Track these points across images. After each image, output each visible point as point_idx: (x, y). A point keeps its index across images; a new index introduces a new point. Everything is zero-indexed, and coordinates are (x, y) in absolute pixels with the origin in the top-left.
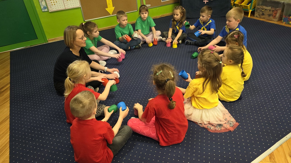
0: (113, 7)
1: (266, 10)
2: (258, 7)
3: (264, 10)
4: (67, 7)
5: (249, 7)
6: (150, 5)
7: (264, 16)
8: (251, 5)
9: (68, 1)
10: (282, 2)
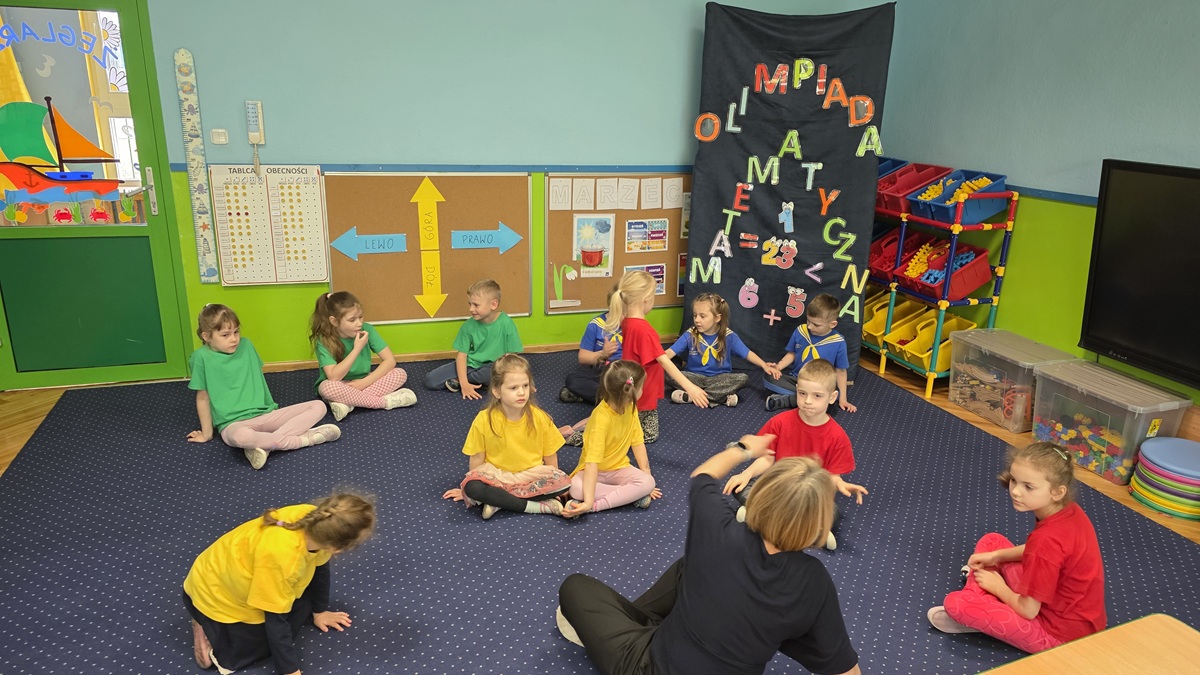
0: (442, 293)
4: (283, 278)
5: (926, 363)
6: (578, 303)
7: (977, 405)
8: (933, 358)
9: (289, 258)
10: (1026, 364)
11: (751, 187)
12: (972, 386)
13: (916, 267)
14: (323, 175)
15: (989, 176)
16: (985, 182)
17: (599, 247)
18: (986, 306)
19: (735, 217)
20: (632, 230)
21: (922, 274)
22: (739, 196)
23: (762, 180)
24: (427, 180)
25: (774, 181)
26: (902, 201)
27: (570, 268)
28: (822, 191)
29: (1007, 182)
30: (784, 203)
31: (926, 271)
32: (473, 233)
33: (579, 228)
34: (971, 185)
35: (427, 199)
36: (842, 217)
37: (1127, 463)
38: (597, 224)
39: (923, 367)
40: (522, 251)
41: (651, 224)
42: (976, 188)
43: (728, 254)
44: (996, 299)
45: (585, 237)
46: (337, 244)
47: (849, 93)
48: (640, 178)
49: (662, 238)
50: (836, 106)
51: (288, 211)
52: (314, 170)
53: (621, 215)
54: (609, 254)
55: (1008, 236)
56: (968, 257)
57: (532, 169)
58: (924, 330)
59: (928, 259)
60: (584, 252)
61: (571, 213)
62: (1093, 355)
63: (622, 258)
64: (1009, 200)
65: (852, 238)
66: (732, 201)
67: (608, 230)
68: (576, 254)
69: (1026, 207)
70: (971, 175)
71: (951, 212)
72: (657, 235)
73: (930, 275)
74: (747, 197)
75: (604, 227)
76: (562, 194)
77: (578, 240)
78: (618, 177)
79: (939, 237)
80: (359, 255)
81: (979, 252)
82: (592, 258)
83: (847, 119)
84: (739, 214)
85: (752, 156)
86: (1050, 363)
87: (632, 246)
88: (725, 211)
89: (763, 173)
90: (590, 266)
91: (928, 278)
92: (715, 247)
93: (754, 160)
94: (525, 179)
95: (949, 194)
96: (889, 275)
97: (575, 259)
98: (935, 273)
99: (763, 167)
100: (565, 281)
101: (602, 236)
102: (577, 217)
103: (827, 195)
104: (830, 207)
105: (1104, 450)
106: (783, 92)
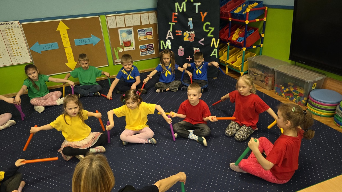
0: (75, 62)
1: (258, 74)
2: (251, 70)
3: (256, 74)
4: (14, 63)
5: (240, 69)
7: (257, 82)
8: (242, 67)
9: (15, 56)
10: (272, 67)
11: (177, 14)
12: (255, 76)
13: (235, 37)
14: (21, 24)
16: (256, 4)
17: (129, 40)
18: (259, 48)
19: (173, 25)
20: (140, 33)
21: (237, 39)
22: (173, 17)
23: (181, 11)
24: (61, 22)
25: (185, 11)
26: (229, 14)
27: (120, 48)
28: (201, 13)
29: (264, 3)
30: (189, 19)
31: (239, 38)
32: (83, 39)
33: (121, 34)
34: (251, 6)
35: (63, 29)
36: (209, 22)
37: (305, 99)
38: (127, 32)
39: (239, 70)
40: (101, 44)
41: (146, 30)
42: (253, 7)
43: (173, 38)
44: (262, 45)
45: (123, 37)
46: (32, 48)
48: (140, 14)
49: (151, 34)
51: (11, 39)
52: (16, 22)
53: (135, 28)
54: (133, 42)
55: (265, 23)
56: (252, 31)
57: (100, 14)
58: (239, 58)
59: (239, 33)
60: (124, 42)
62: (294, 62)
63: (138, 42)
64: (265, 10)
65: (213, 29)
66: (171, 19)
67: (131, 33)
68: (121, 43)
69: (271, 12)
70: (251, 2)
71: (245, 16)
72: (149, 34)
73: (240, 39)
74: (176, 17)
75: (130, 33)
76: (112, 22)
77: (121, 38)
78: (132, 14)
79: (242, 25)
80: (42, 52)
81: (255, 29)
82: (127, 44)
84: (174, 24)
85: (176, 2)
86: (280, 66)
87: (141, 38)
88: (169, 23)
89: (181, 8)
90: (127, 47)
91: (239, 40)
92: (168, 36)
93: (177, 4)
94: (98, 18)
95: (244, 10)
96: (227, 40)
97: (121, 45)
98: (241, 38)
99: (180, 6)
100: (119, 53)
101: (129, 36)
102: (119, 30)
103: (203, 14)
104: (204, 18)
105: (298, 95)
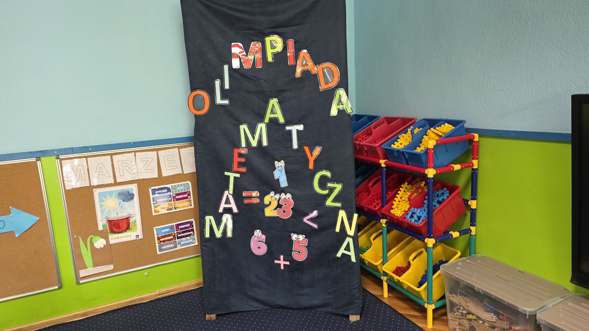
1: (479, 318)
6: (111, 267)
8: (428, 290)
10: (528, 310)
11: (244, 151)
15: (450, 122)
16: (447, 128)
17: (125, 215)
19: (235, 178)
20: (157, 195)
21: (406, 213)
23: (254, 143)
25: (265, 143)
26: (378, 150)
27: (98, 238)
28: (306, 149)
30: (276, 162)
31: (409, 209)
33: (101, 201)
34: (436, 132)
38: (120, 194)
39: (421, 298)
40: (41, 230)
41: (174, 188)
42: (440, 134)
44: (473, 229)
45: (109, 207)
47: (317, 62)
48: (157, 150)
50: (306, 73)
53: (143, 185)
54: (137, 219)
56: (443, 194)
58: (416, 260)
59: (409, 199)
61: (91, 188)
63: (149, 220)
65: (338, 187)
66: (231, 164)
67: (132, 198)
68: (101, 224)
70: (433, 123)
71: (423, 158)
72: (181, 196)
73: (413, 213)
74: (243, 160)
77: (102, 212)
78: (135, 152)
81: (452, 189)
82: (118, 225)
83: (317, 84)
84: (238, 175)
85: (242, 124)
87: (158, 209)
88: (226, 173)
89: (254, 138)
90: (118, 233)
91: (412, 217)
92: (223, 205)
93: (244, 128)
94: (34, 165)
95: (417, 141)
97: (101, 228)
98: (418, 212)
99: (253, 133)
101: (126, 204)
102: (96, 192)
103: (311, 151)
104: (315, 161)
106: (259, 66)
